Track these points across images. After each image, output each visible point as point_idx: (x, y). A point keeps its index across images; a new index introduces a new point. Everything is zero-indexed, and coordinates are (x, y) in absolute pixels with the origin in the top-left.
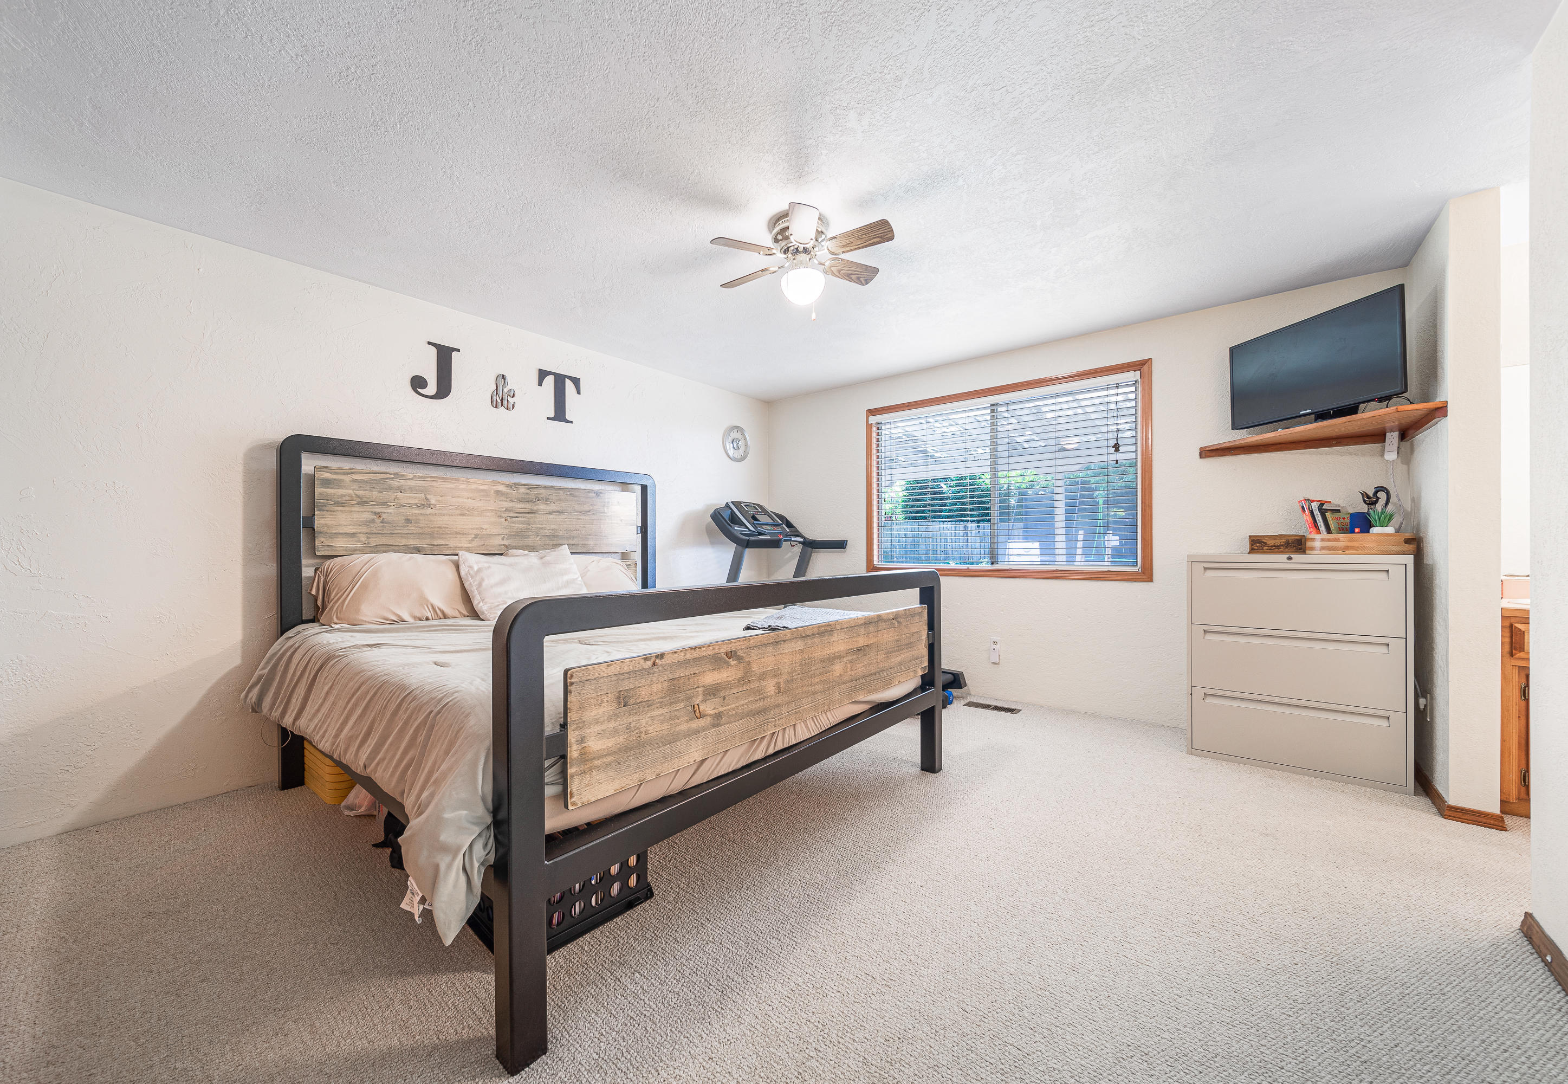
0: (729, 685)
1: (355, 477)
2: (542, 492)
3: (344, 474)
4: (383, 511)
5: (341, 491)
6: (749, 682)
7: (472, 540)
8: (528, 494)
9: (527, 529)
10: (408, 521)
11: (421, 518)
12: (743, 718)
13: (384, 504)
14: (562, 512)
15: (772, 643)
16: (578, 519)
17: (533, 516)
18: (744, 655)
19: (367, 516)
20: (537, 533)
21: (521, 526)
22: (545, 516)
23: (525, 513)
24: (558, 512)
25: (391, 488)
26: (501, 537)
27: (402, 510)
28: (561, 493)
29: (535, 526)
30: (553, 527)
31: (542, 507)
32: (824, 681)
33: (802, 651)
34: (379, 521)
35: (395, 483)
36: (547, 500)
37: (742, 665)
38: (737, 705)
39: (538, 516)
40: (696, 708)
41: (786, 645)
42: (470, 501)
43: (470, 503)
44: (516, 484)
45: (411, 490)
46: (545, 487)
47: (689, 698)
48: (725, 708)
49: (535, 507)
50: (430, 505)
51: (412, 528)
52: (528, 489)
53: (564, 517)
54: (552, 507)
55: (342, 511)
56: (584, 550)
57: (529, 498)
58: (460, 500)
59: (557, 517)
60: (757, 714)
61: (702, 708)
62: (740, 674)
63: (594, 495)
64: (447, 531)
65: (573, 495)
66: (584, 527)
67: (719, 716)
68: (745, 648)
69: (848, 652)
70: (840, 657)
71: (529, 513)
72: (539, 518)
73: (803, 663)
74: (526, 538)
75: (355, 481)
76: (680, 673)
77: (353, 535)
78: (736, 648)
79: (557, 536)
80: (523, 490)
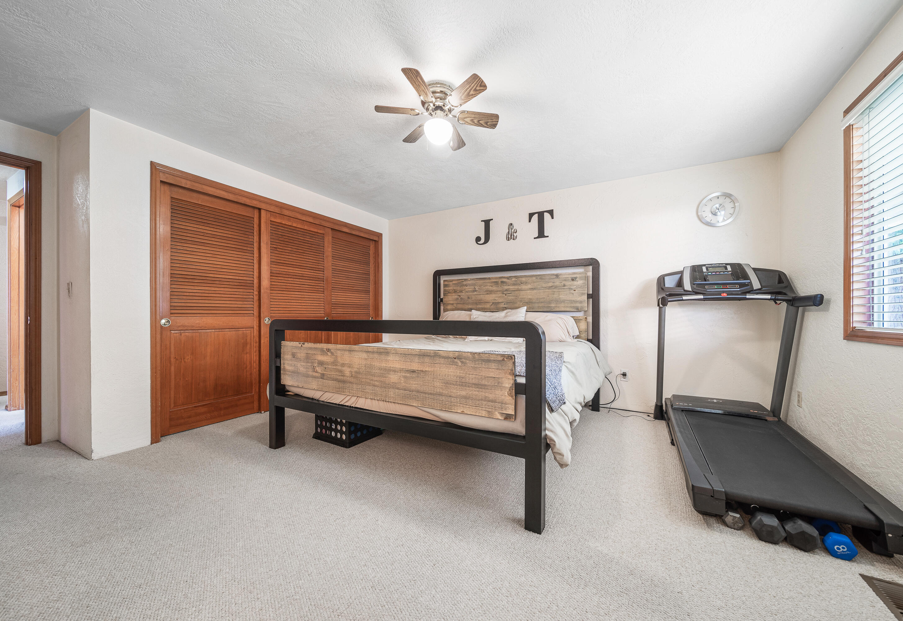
0: (327, 364)
1: (454, 282)
2: (524, 279)
3: (450, 282)
4: (461, 294)
5: (450, 288)
6: (337, 365)
7: (491, 305)
8: (517, 281)
9: (516, 299)
10: (469, 298)
11: (473, 296)
12: (333, 381)
13: (461, 292)
14: (535, 289)
15: (348, 350)
16: (544, 292)
17: (519, 292)
18: (334, 352)
19: (456, 297)
20: (521, 301)
21: (513, 298)
22: (525, 291)
23: (514, 291)
24: (532, 289)
25: (463, 285)
26: (503, 304)
27: (467, 294)
28: (534, 278)
29: (520, 297)
30: (530, 297)
31: (524, 287)
32: (381, 381)
33: (366, 359)
34: (460, 298)
35: (465, 283)
36: (526, 283)
37: (333, 356)
38: (331, 373)
39: (521, 292)
40: (315, 368)
41: (356, 353)
42: (490, 287)
43: (490, 288)
44: (510, 277)
45: (470, 285)
46: (525, 276)
47: (312, 363)
48: (326, 373)
49: (520, 288)
50: (476, 290)
51: (470, 301)
52: (516, 278)
53: (536, 291)
54: (529, 286)
55: (450, 295)
56: (548, 310)
57: (517, 283)
58: (487, 287)
59: (532, 291)
60: (340, 382)
61: (317, 368)
62: (332, 360)
63: (555, 277)
64: (482, 301)
65: (541, 278)
66: (548, 296)
67: (323, 375)
68: (335, 349)
69: (401, 370)
70: (394, 371)
71: (517, 291)
72: (522, 293)
73: (367, 366)
74: (515, 303)
75: (453, 284)
76: (309, 352)
77: (452, 304)
78: (330, 348)
79: (532, 303)
80: (514, 279)
